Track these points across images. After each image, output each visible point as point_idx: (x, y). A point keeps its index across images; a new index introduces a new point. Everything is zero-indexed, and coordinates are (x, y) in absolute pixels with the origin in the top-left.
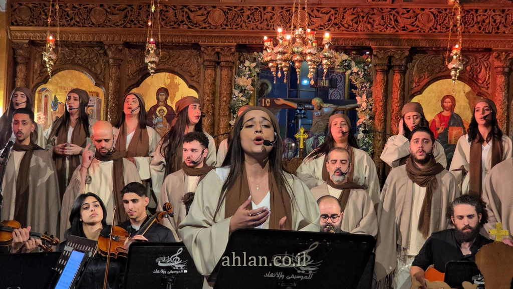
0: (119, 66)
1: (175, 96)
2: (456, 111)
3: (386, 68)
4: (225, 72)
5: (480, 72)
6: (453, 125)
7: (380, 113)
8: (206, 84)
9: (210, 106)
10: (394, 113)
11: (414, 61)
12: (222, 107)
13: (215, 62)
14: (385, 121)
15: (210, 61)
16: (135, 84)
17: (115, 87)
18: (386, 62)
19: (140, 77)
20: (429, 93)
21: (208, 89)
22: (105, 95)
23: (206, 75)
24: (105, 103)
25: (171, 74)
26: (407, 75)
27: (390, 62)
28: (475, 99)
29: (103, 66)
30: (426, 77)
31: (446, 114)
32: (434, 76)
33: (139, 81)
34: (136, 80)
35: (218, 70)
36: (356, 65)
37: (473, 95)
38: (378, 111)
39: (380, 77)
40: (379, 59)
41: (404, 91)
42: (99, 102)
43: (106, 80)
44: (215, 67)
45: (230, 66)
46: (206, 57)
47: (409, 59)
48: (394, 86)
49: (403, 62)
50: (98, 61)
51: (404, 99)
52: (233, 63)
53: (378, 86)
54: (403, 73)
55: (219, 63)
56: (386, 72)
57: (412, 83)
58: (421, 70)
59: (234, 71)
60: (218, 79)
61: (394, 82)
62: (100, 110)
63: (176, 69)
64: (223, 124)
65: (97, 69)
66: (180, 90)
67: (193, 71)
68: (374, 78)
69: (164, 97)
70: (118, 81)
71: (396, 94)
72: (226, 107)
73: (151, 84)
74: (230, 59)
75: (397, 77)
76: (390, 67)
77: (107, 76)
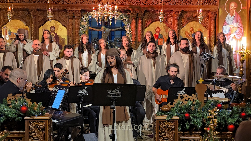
0: (35, 18)
1: (58, 29)
2: (161, 33)
3: (136, 18)
4: (77, 20)
5: (169, 19)
6: (160, 38)
7: (134, 34)
8: (70, 25)
9: (72, 33)
10: (139, 34)
11: (145, 15)
12: (76, 33)
13: (73, 16)
14: (136, 37)
15: (71, 16)
16: (41, 25)
17: (34, 26)
18: (136, 16)
19: (44, 22)
20: (151, 27)
21: (70, 27)
22: (30, 29)
23: (70, 22)
24: (30, 32)
25: (55, 21)
26: (143, 20)
27: (137, 16)
28: (167, 28)
29: (29, 18)
30: (150, 21)
31: (157, 34)
32: (153, 20)
33: (43, 23)
34: (42, 23)
35: (74, 19)
36: (125, 17)
37: (166, 27)
38: (133, 34)
39: (134, 21)
40: (134, 15)
41: (142, 26)
42: (28, 32)
43: (30, 24)
44: (73, 18)
45: (78, 18)
46: (69, 15)
47: (144, 14)
48: (139, 24)
49: (142, 16)
50: (27, 16)
51: (142, 29)
52: (80, 17)
53: (133, 24)
54: (142, 20)
55: (74, 17)
56: (136, 19)
57: (145, 23)
58: (148, 18)
59: (80, 19)
60: (74, 23)
61: (139, 23)
62: (28, 35)
63: (58, 19)
64: (77, 40)
65: (26, 19)
66: (59, 27)
67: (64, 20)
68: (132, 22)
69: (53, 30)
70: (35, 23)
71: (140, 28)
72: (78, 33)
73: (48, 25)
74: (78, 15)
75: (140, 21)
76: (137, 18)
77: (30, 22)
